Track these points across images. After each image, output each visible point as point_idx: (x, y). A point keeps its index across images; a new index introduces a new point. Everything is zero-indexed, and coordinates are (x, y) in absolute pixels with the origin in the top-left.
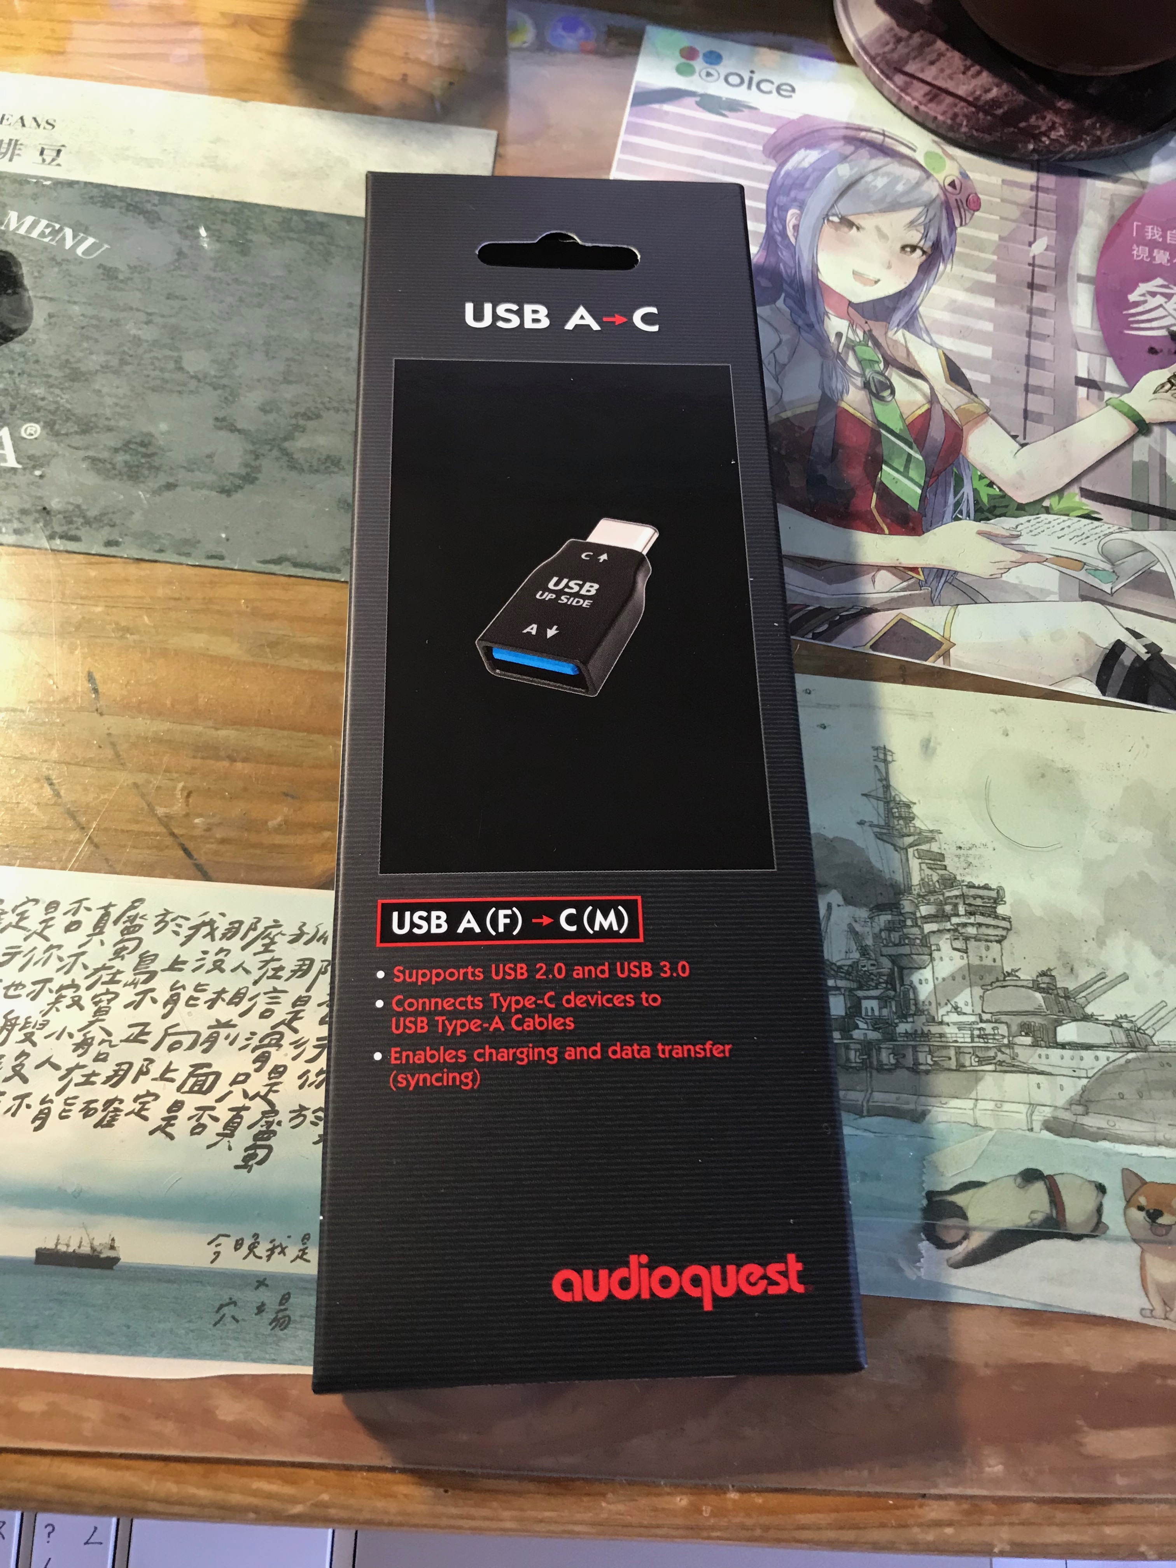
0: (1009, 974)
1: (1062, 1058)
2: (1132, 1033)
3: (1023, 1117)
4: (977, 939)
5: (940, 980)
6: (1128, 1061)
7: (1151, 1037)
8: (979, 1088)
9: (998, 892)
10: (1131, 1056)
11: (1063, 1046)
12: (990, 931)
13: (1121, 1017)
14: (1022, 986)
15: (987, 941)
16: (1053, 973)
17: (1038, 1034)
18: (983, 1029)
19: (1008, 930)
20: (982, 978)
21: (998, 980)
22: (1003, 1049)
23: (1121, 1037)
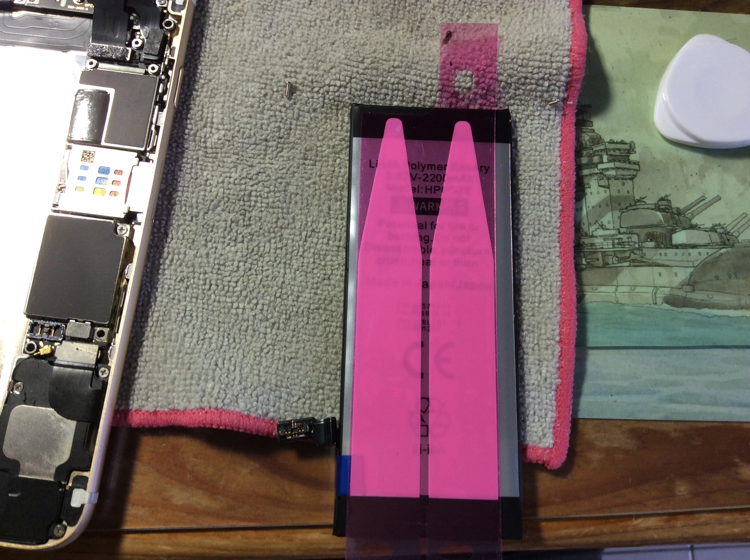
0: (638, 201)
1: (676, 255)
2: (724, 236)
3: (649, 295)
4: (616, 178)
5: (591, 208)
6: (721, 255)
7: (737, 238)
8: (619, 278)
9: (630, 146)
10: (723, 251)
11: (677, 247)
12: (625, 172)
13: (716, 225)
14: (648, 208)
15: (623, 179)
16: (669, 198)
17: (659, 240)
18: (621, 239)
19: (637, 170)
20: (619, 204)
21: (631, 205)
22: (635, 251)
23: (716, 238)
